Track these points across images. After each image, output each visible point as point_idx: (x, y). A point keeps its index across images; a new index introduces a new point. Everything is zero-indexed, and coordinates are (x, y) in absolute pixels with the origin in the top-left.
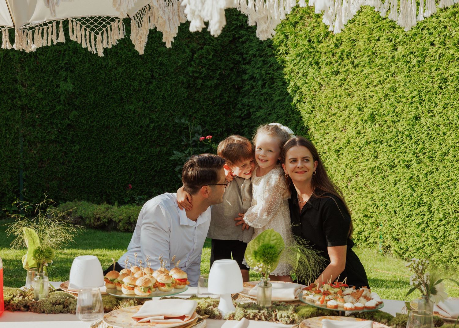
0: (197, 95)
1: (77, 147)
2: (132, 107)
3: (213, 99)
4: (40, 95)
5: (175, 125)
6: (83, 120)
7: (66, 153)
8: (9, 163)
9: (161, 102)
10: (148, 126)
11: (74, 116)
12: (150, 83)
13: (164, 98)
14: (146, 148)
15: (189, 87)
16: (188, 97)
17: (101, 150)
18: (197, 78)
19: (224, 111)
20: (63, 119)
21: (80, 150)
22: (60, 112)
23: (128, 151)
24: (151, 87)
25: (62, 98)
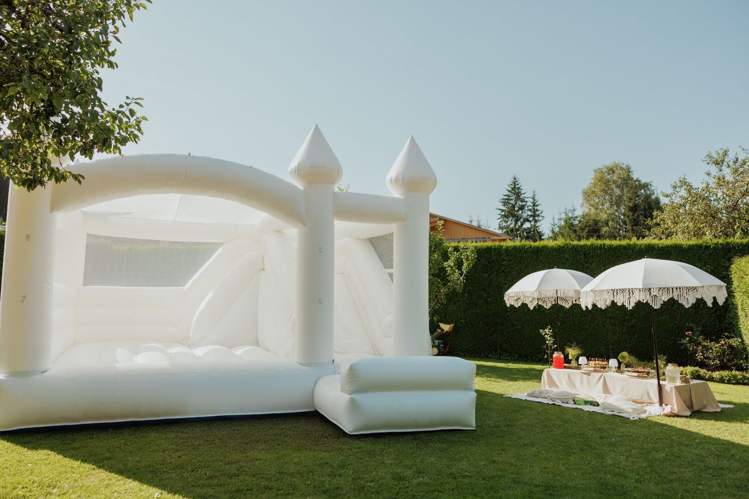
0: (701, 312)
1: (636, 336)
2: (664, 318)
3: (710, 314)
4: (618, 312)
5: (687, 327)
6: (639, 323)
7: (631, 339)
8: (604, 342)
9: (680, 315)
10: (673, 327)
11: (634, 322)
12: (673, 306)
13: (681, 313)
14: (673, 338)
15: (696, 308)
16: (695, 313)
17: (648, 338)
18: (700, 303)
19: (718, 320)
20: (629, 323)
21: (638, 337)
22: (627, 320)
23: (663, 339)
24: (674, 308)
25: (628, 314)
